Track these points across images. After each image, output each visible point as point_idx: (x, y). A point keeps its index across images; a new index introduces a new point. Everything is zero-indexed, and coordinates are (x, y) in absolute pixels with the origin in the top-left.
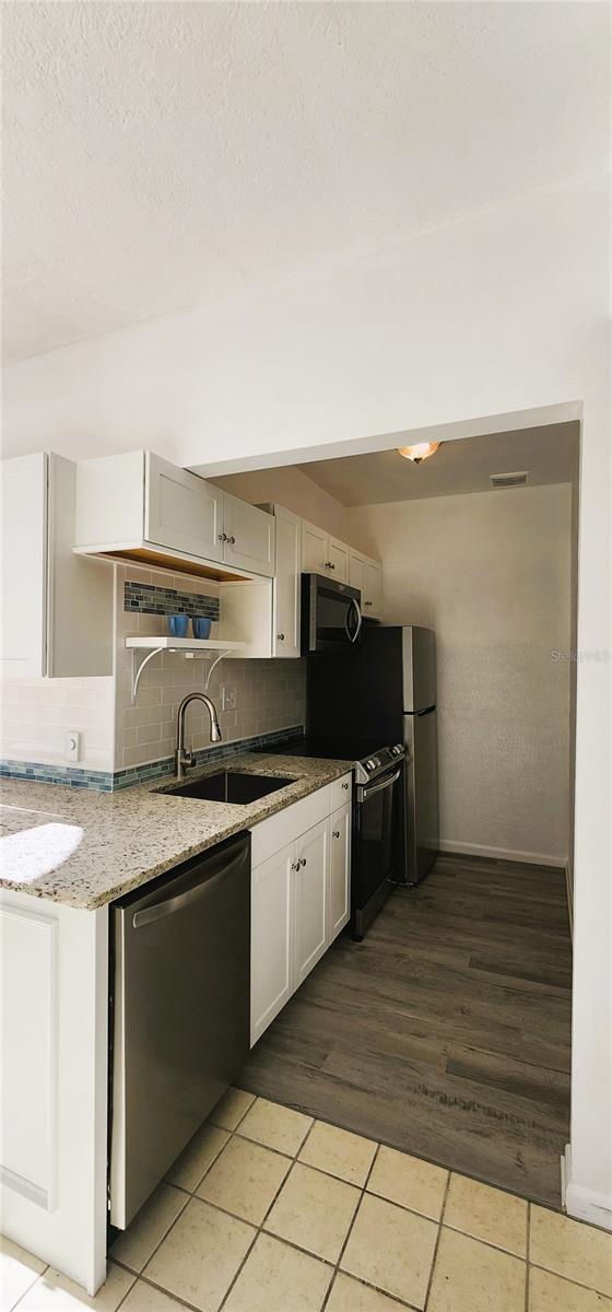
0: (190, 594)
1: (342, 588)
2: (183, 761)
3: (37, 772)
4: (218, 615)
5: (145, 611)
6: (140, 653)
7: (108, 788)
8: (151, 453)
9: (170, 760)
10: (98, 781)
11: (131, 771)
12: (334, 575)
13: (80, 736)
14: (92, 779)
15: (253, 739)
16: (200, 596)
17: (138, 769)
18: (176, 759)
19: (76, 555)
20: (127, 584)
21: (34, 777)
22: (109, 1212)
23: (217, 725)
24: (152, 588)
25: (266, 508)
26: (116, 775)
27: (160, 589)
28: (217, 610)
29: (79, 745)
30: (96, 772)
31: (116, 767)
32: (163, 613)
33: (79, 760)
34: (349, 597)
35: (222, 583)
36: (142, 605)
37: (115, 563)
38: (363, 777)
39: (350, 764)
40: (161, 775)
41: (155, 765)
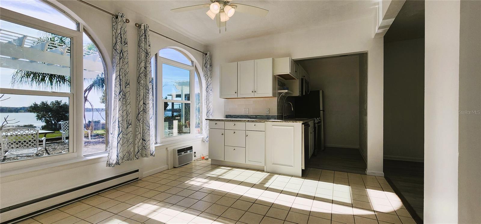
1: (307, 81)
2: (285, 115)
3: (258, 117)
5: (279, 85)
12: (306, 78)
14: (272, 117)
16: (284, 83)
18: (283, 115)
23: (293, 108)
27: (280, 81)
29: (269, 110)
31: (278, 114)
33: (269, 113)
38: (316, 121)
41: (280, 116)
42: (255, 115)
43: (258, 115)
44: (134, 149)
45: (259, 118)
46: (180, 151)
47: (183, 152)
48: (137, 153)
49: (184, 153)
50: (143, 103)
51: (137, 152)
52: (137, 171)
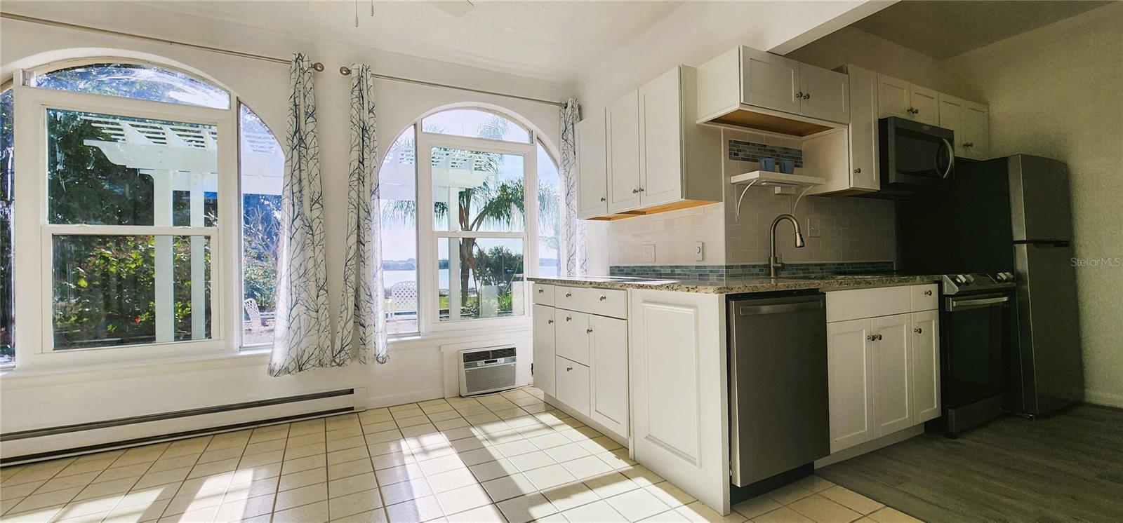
0: (777, 147)
1: (927, 129)
2: (776, 265)
3: (678, 271)
4: (802, 162)
5: (743, 159)
6: (741, 185)
7: (722, 276)
8: (743, 46)
9: (765, 266)
10: (715, 272)
11: (737, 267)
12: (917, 118)
13: (703, 243)
14: (711, 271)
15: (838, 264)
16: (785, 149)
17: (743, 267)
18: (770, 264)
19: (697, 125)
20: (730, 141)
21: (675, 275)
22: (731, 477)
23: (801, 235)
24: (748, 144)
25: (841, 70)
26: (727, 267)
27: (753, 144)
28: (800, 159)
29: (702, 250)
30: (713, 267)
31: (726, 262)
32: (756, 161)
33: (703, 259)
34: (939, 138)
35: (804, 138)
36: (741, 155)
37: (722, 128)
38: (950, 288)
39: (936, 277)
40: (758, 274)
41: (754, 266)
42: (671, 267)
43: (677, 267)
44: (333, 342)
45: (679, 275)
46: (471, 358)
47: (483, 361)
48: (340, 352)
49: (485, 362)
50: (358, 241)
51: (338, 351)
52: (351, 391)
